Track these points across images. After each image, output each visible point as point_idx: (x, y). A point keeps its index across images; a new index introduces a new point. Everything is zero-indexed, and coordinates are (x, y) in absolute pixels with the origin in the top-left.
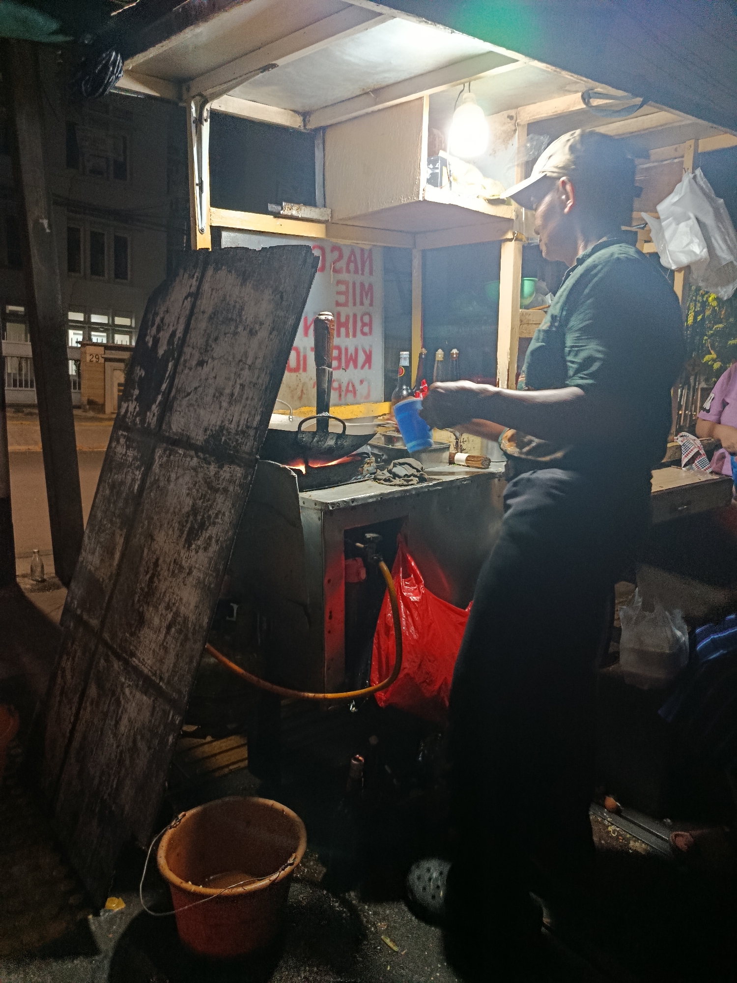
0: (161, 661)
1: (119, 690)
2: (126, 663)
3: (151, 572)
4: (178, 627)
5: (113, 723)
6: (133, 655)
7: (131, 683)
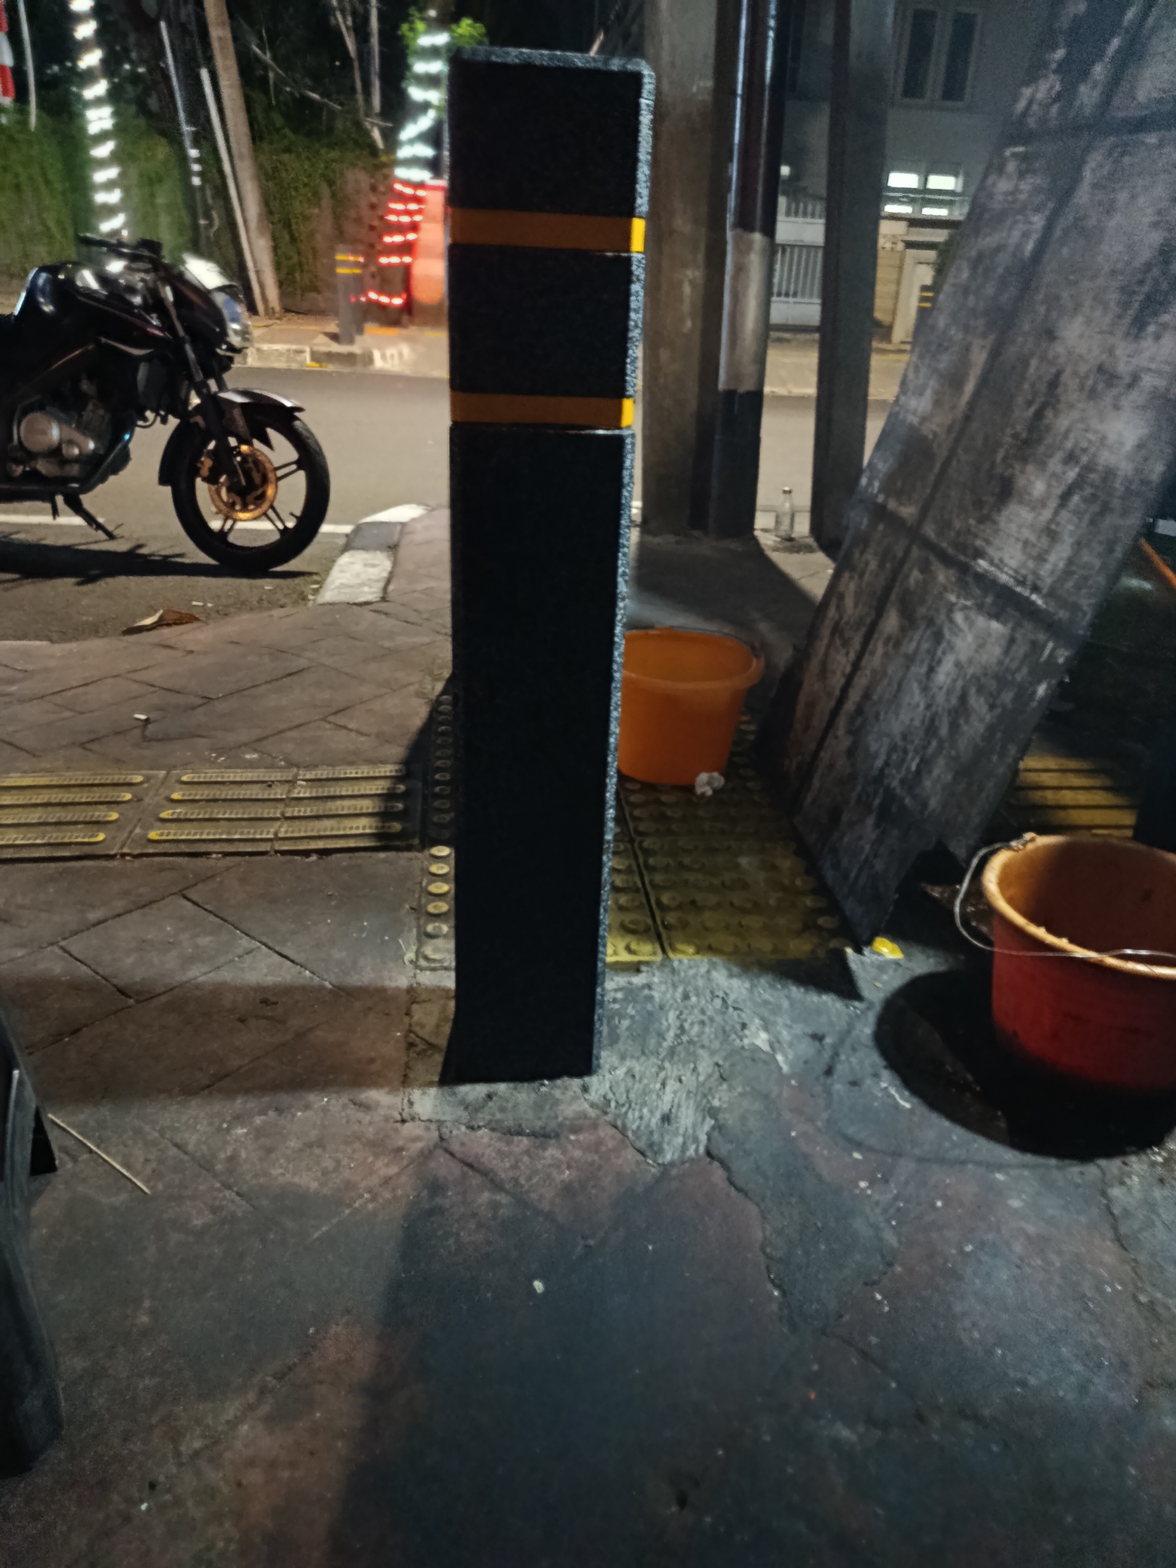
0: (1041, 558)
1: (942, 616)
2: (964, 569)
3: (1039, 400)
4: (1088, 491)
5: (924, 670)
6: (979, 554)
7: (969, 603)
